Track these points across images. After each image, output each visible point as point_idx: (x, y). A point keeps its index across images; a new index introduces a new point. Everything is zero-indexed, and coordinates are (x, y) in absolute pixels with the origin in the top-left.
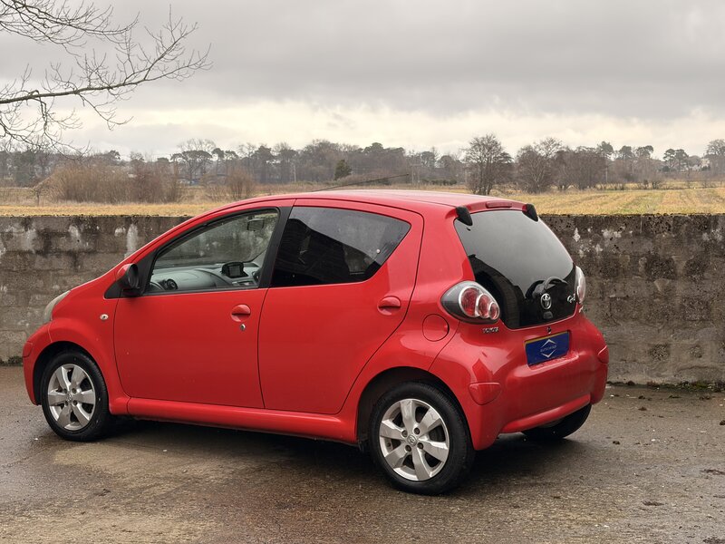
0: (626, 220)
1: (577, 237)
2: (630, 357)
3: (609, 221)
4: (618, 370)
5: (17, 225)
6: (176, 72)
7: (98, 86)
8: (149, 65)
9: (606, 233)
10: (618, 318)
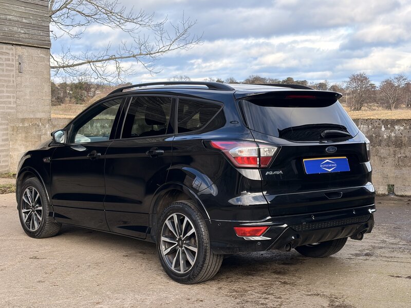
0: (406, 122)
1: (383, 129)
2: (407, 184)
3: (398, 122)
4: (401, 190)
6: (185, 46)
7: (145, 53)
8: (172, 42)
9: (396, 127)
10: (402, 166)
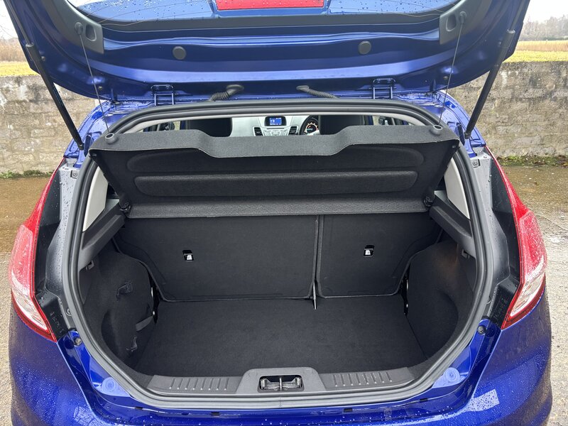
5: (11, 82)
